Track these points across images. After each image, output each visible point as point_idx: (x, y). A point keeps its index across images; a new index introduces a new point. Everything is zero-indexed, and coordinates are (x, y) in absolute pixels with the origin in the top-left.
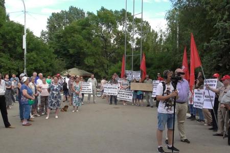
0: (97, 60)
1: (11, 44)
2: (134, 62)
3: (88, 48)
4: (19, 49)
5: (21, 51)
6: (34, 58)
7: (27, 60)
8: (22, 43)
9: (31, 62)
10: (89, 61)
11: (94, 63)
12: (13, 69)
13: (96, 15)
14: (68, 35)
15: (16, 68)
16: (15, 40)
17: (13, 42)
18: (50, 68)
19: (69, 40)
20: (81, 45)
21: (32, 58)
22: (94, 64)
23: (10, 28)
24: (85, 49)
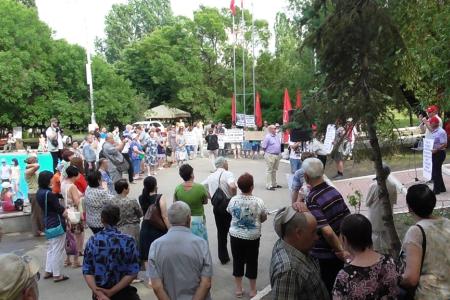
0: (197, 93)
1: (69, 77)
2: (247, 102)
3: (182, 75)
4: (81, 85)
5: (85, 88)
6: (106, 98)
7: (95, 101)
8: (85, 75)
9: (101, 104)
10: (185, 95)
11: (194, 97)
12: (76, 114)
13: (192, 20)
14: (149, 55)
15: (79, 113)
16: (74, 72)
17: (71, 74)
18: (128, 111)
19: (152, 62)
20: (171, 70)
21: (102, 97)
22: (192, 99)
23: (64, 54)
24: (178, 77)
